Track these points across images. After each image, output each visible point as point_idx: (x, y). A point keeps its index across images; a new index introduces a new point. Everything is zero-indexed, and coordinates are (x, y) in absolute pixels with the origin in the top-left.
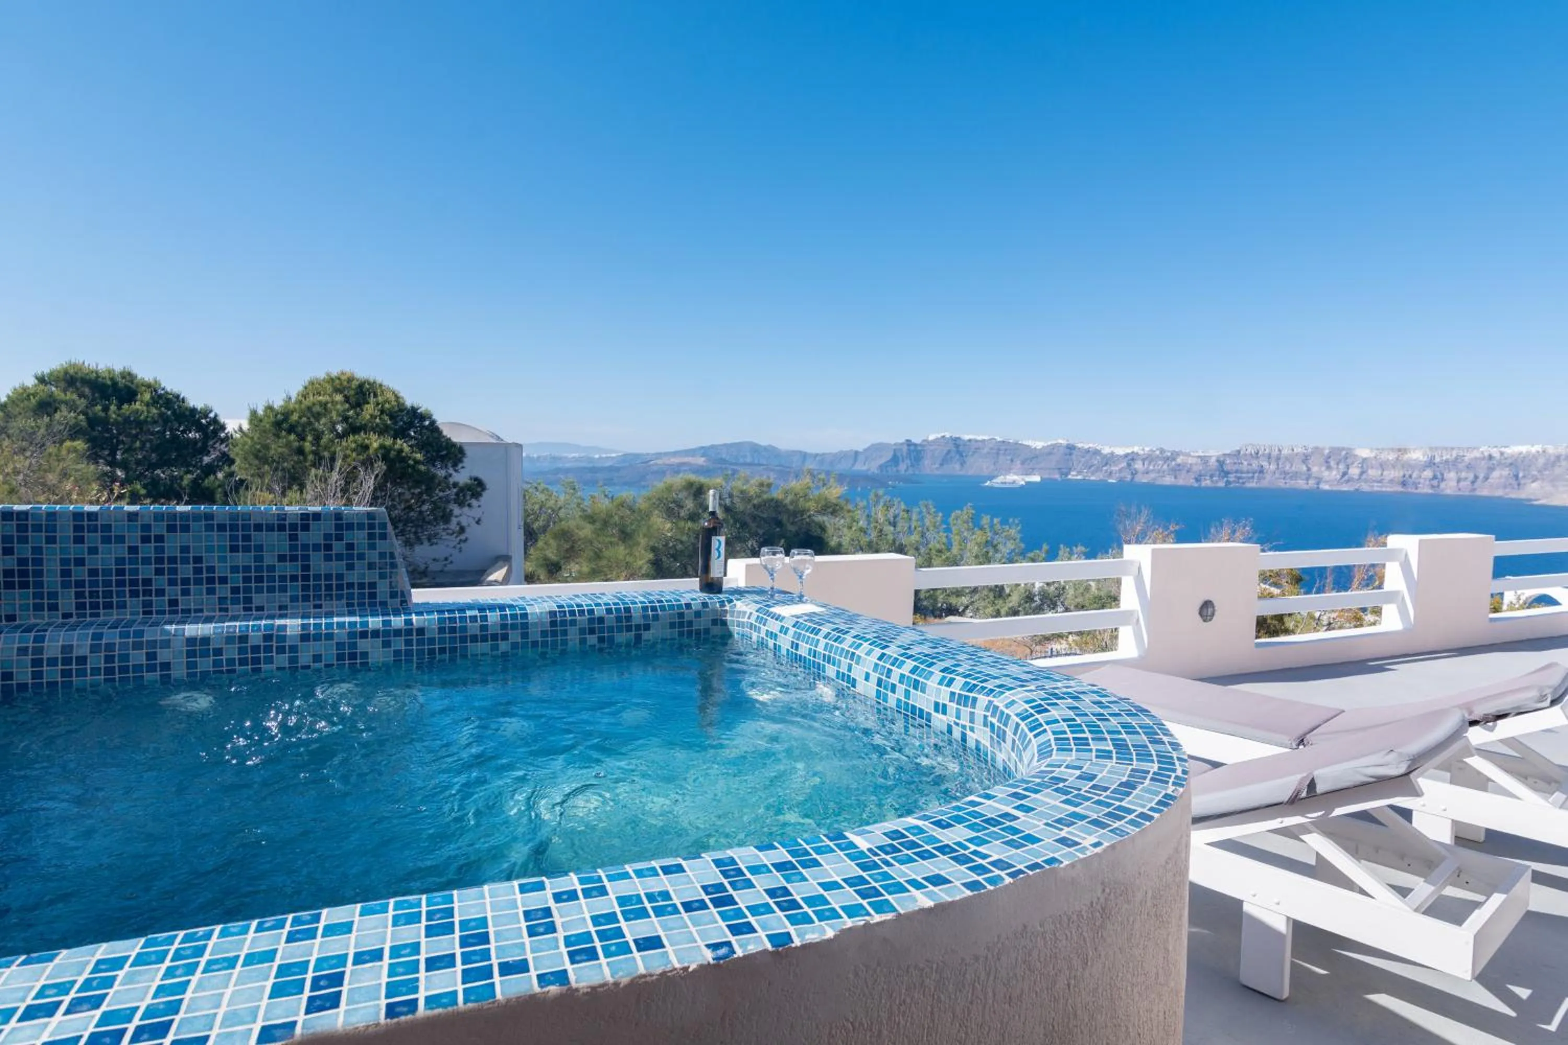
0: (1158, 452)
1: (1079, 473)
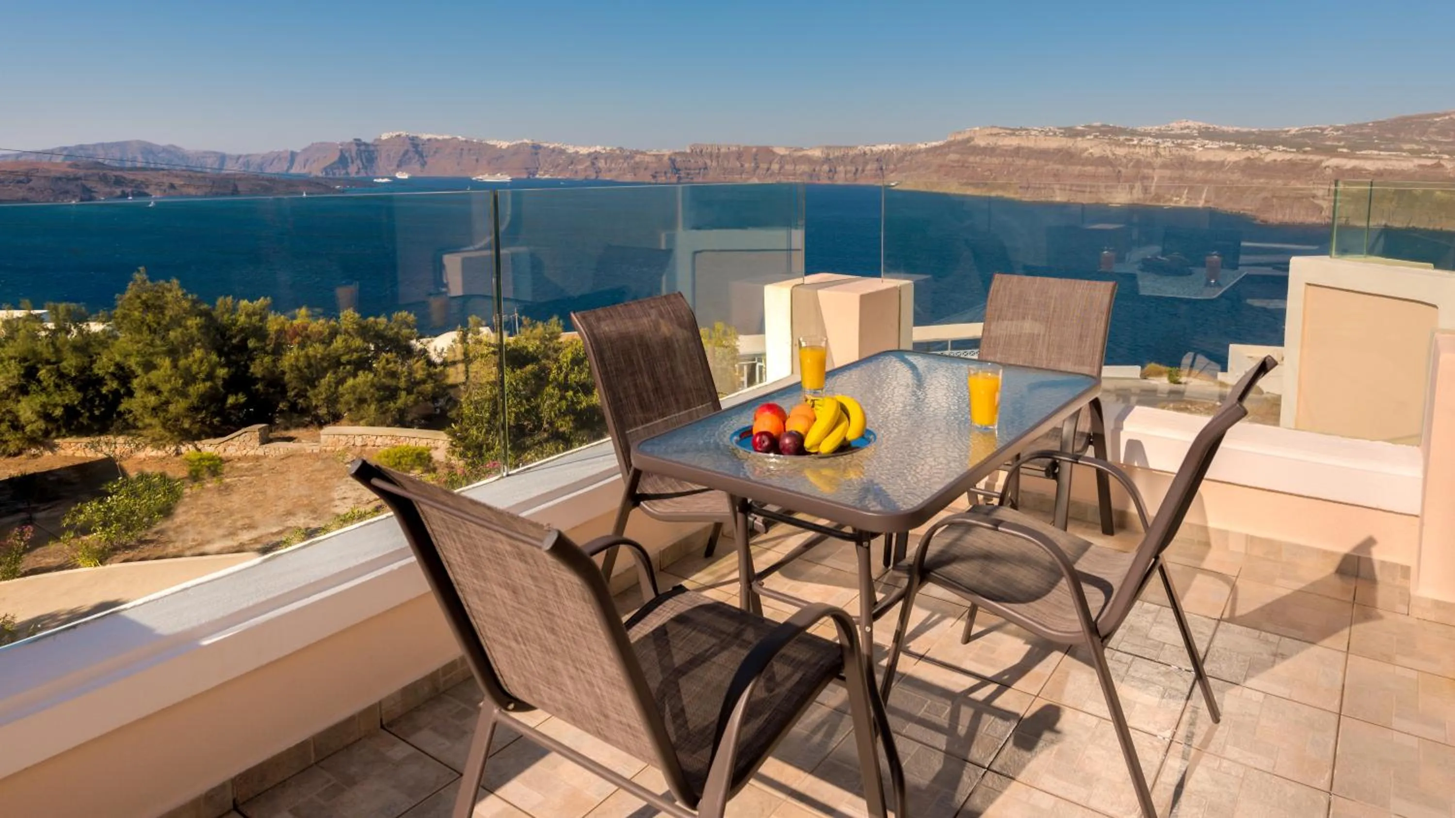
0: (618, 152)
1: (546, 172)
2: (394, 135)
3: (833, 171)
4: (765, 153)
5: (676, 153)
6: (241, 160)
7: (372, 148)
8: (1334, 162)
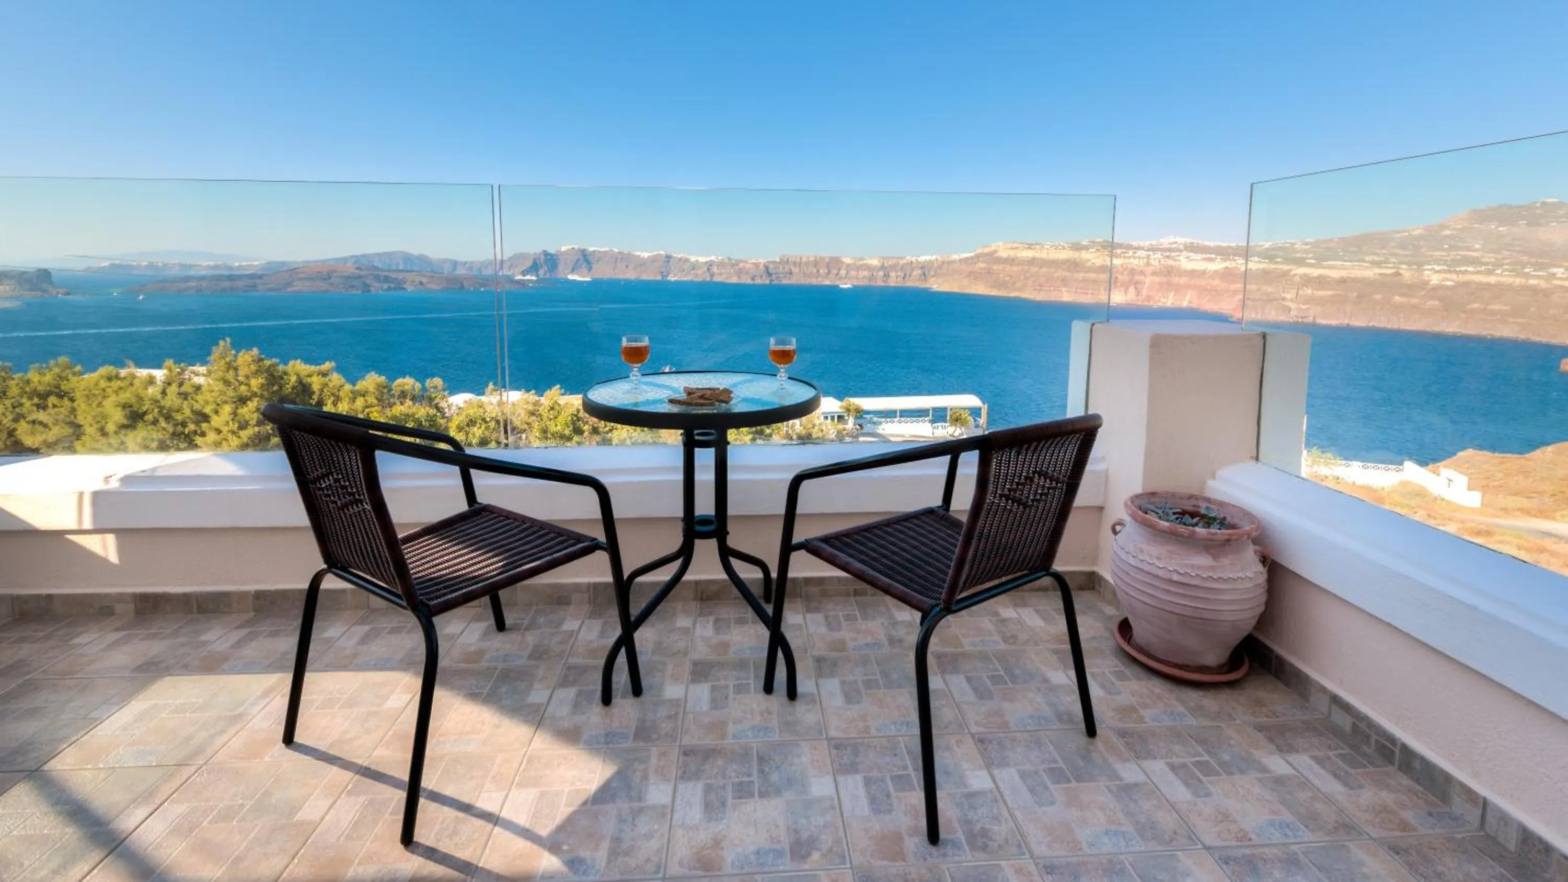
0: (727, 261)
1: (675, 275)
2: (570, 247)
3: (887, 276)
4: (834, 263)
5: (769, 262)
6: (467, 266)
7: (554, 257)
8: (1302, 270)
